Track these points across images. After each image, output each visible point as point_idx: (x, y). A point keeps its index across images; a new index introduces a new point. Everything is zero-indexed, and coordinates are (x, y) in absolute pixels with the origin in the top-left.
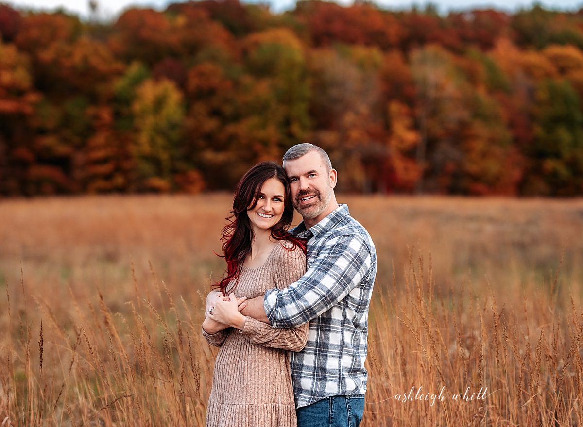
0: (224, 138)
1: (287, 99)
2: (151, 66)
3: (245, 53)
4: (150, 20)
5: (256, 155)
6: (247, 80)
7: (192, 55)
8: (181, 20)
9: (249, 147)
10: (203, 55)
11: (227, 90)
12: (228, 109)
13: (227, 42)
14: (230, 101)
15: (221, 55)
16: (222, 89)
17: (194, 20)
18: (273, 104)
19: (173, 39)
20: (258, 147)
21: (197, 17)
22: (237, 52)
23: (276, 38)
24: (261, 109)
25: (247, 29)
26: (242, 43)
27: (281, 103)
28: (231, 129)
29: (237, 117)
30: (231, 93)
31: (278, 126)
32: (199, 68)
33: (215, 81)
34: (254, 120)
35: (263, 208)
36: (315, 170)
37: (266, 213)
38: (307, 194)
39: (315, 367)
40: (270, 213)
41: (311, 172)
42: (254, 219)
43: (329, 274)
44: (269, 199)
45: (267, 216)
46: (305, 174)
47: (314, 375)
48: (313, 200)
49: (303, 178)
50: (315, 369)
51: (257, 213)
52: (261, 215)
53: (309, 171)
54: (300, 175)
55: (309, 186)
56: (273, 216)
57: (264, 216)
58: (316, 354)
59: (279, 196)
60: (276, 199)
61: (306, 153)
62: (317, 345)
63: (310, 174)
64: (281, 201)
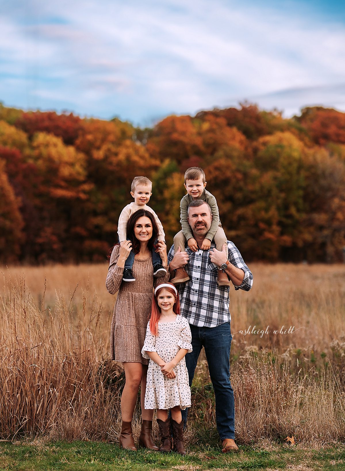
0: (235, 218)
1: (286, 187)
2: (179, 162)
3: (256, 150)
4: (179, 127)
5: (261, 232)
6: (254, 172)
7: (212, 154)
8: (206, 126)
9: (256, 225)
10: (220, 153)
11: (238, 181)
12: (239, 195)
13: (241, 142)
14: (240, 189)
15: (235, 154)
16: (234, 180)
17: (215, 127)
18: (275, 191)
19: (198, 141)
20: (262, 225)
21: (217, 124)
22: (250, 150)
23: (281, 140)
24: (266, 195)
25: (261, 132)
26: (255, 144)
27: (281, 191)
28: (240, 211)
29: (248, 201)
30: (241, 184)
31: (278, 209)
32: (216, 164)
33: (229, 174)
34: (261, 204)
35: (142, 231)
36: (206, 213)
37: (144, 233)
38: (201, 224)
39: (219, 307)
40: (146, 233)
41: (204, 214)
42: (139, 238)
43: (238, 263)
44: (144, 227)
45: (145, 235)
46: (201, 214)
47: (219, 311)
48: (203, 227)
49: (199, 216)
50: (219, 309)
51: (140, 235)
52: (142, 235)
53: (203, 213)
54: (199, 214)
55: (202, 220)
56: (147, 235)
57: (143, 235)
58: (220, 301)
59: (148, 224)
60: (147, 226)
61: (202, 204)
62: (220, 297)
63: (203, 215)
64: (150, 226)
